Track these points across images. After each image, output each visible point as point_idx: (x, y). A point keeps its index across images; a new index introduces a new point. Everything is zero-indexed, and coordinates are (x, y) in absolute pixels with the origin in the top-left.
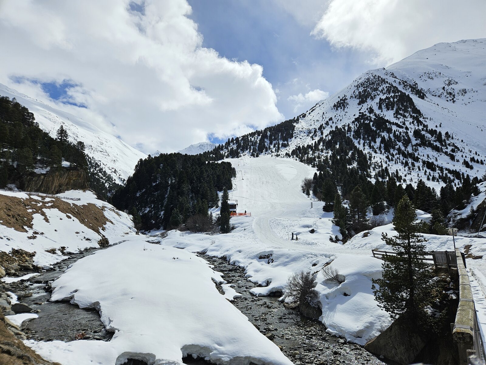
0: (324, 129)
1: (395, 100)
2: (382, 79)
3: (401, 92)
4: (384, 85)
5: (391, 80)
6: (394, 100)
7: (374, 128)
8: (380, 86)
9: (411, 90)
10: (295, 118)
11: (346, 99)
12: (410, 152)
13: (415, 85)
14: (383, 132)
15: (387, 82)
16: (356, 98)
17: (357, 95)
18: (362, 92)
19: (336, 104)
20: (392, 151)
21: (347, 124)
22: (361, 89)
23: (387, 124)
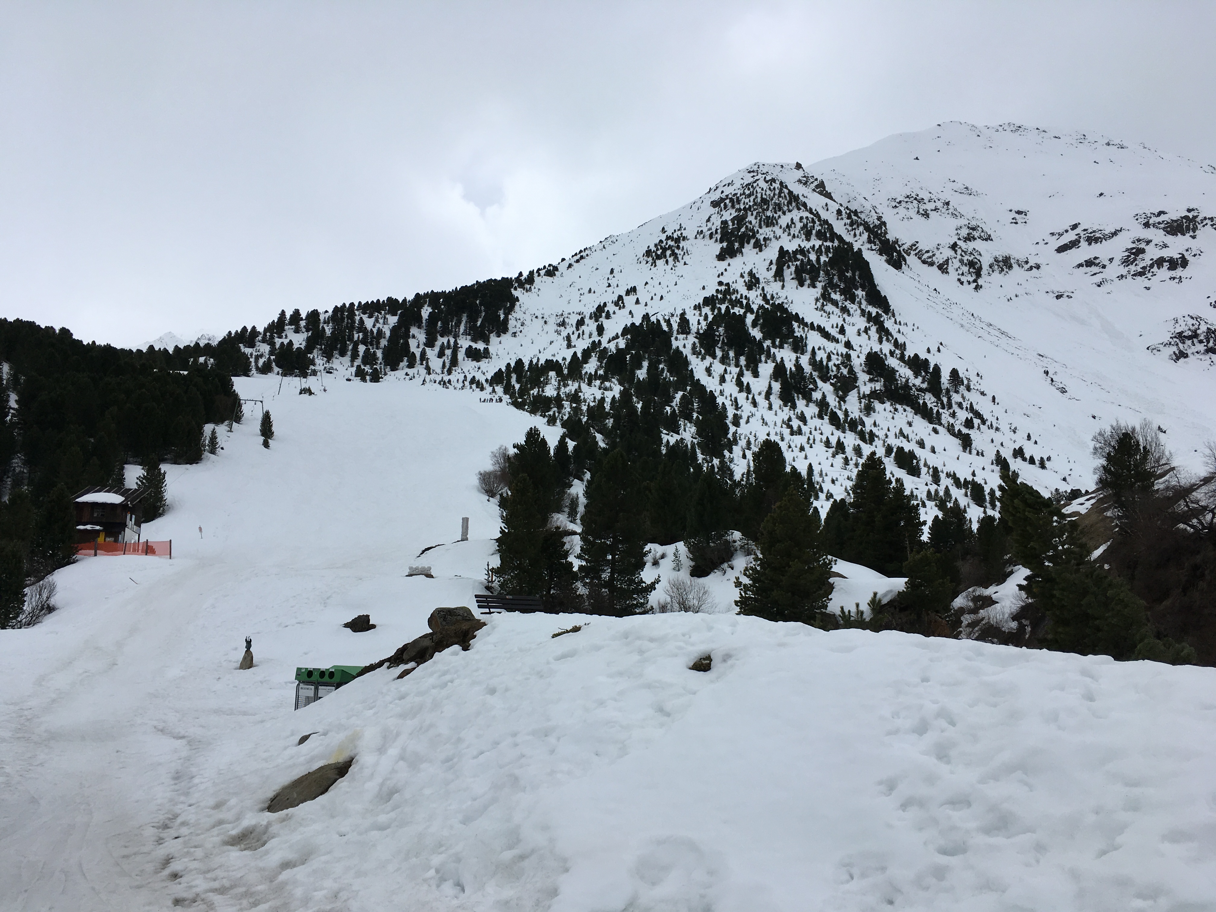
0: (608, 316)
1: (823, 258)
2: (790, 193)
3: (840, 238)
4: (795, 211)
5: (815, 201)
6: (818, 259)
7: (756, 333)
8: (784, 213)
9: (869, 237)
10: (521, 274)
11: (684, 238)
12: (852, 416)
13: (879, 227)
14: (781, 347)
15: (805, 205)
16: (714, 240)
17: (717, 230)
18: (730, 223)
19: (653, 248)
20: (801, 404)
21: (679, 312)
22: (729, 215)
23: (795, 325)
